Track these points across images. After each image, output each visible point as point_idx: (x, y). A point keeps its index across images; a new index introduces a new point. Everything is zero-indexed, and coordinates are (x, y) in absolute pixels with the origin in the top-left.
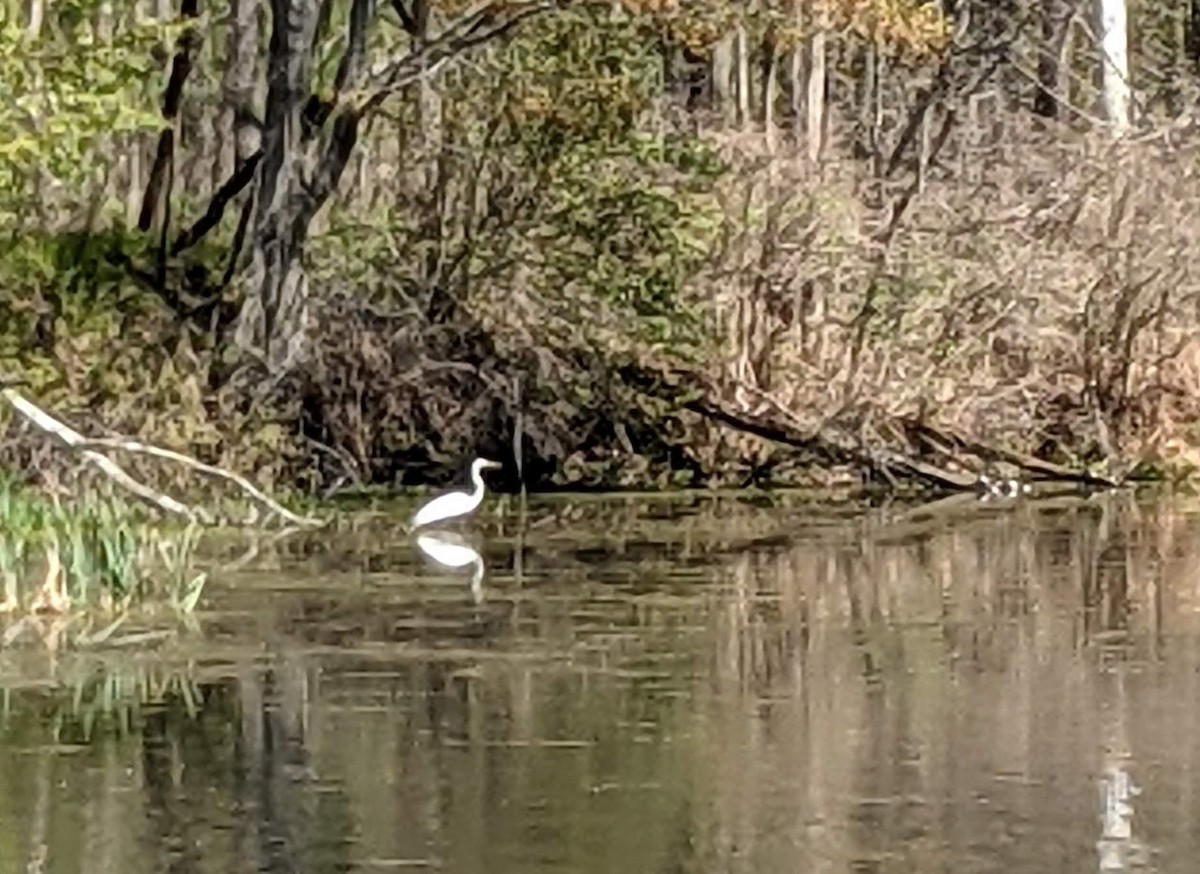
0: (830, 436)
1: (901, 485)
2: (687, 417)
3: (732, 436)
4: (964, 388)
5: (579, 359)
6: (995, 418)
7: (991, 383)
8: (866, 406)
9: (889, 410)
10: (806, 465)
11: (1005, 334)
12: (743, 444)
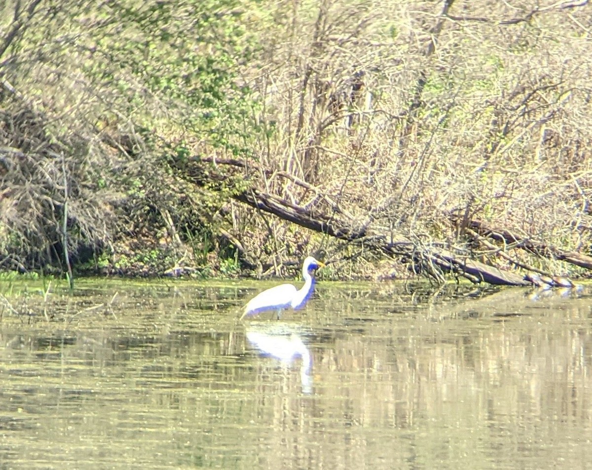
0: (377, 229)
1: (447, 280)
2: (234, 208)
3: (279, 227)
4: (514, 182)
5: (129, 147)
6: (546, 213)
7: (541, 176)
8: (414, 200)
9: (437, 204)
10: (353, 259)
11: (556, 127)
12: (290, 236)
